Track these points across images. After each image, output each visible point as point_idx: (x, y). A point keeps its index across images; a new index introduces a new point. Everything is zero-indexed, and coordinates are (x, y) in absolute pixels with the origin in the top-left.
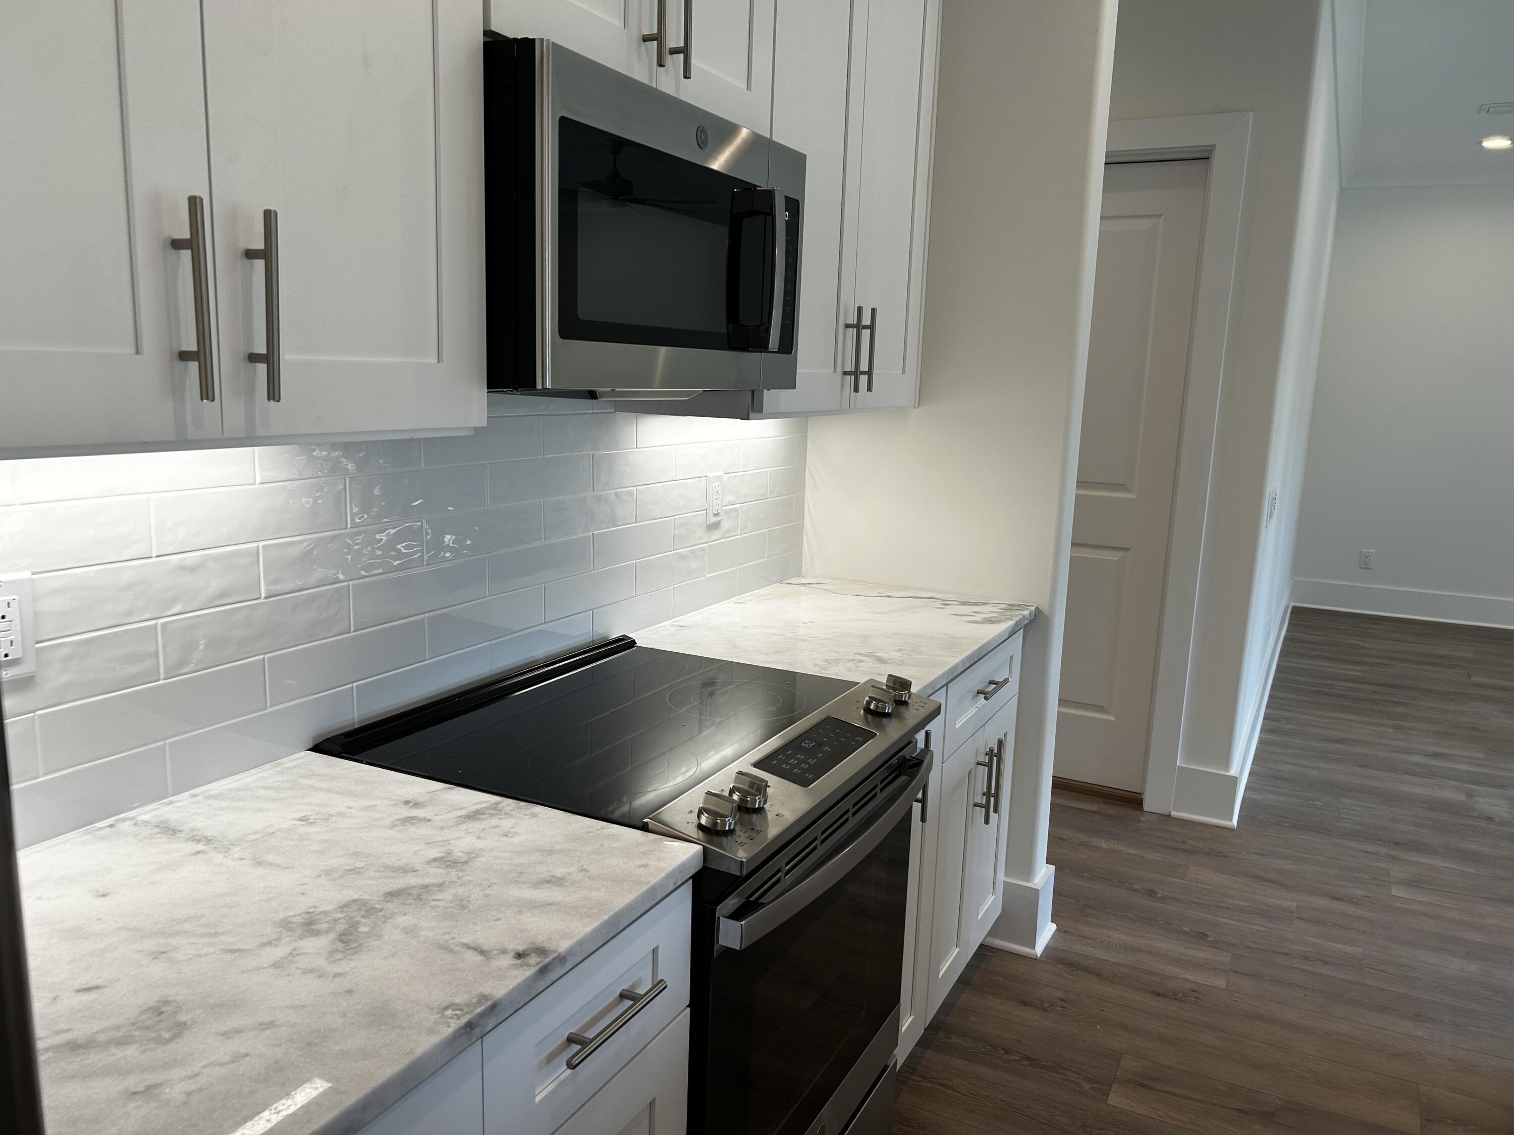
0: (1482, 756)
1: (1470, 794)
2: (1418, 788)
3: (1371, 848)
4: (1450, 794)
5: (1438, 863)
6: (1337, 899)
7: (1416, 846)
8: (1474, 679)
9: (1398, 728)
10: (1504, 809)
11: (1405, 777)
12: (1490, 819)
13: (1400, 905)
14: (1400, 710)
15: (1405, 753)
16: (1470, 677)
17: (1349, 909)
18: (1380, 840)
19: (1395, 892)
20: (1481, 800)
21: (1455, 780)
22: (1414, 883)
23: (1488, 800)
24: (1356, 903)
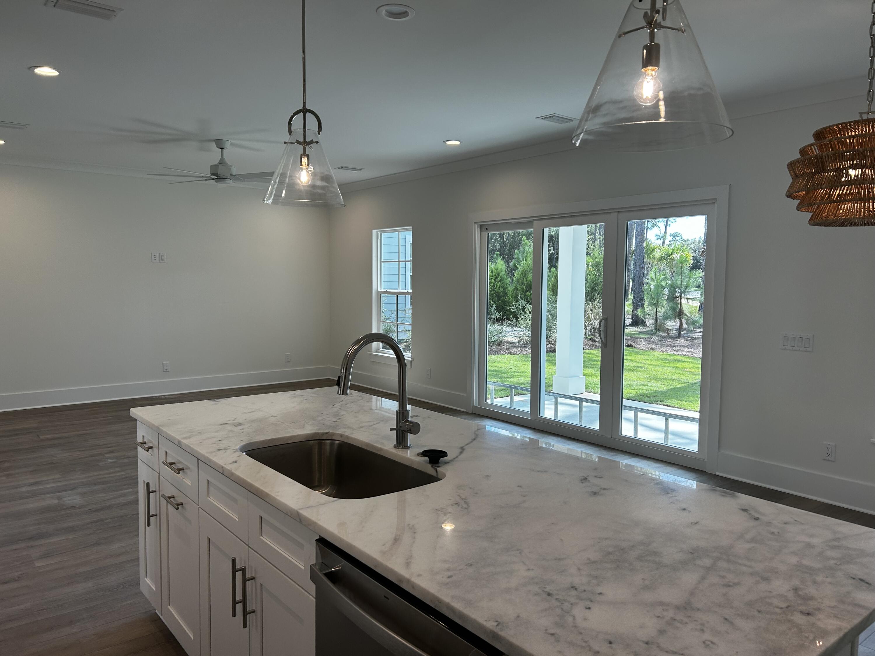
0: (58, 476)
1: (59, 498)
2: (33, 505)
3: (15, 547)
4: (50, 501)
5: (55, 539)
6: (6, 583)
7: (41, 536)
8: (42, 437)
9: (8, 476)
10: (79, 500)
11: (21, 501)
12: (74, 507)
13: (41, 571)
14: (6, 465)
15: (17, 488)
16: (39, 437)
17: (15, 585)
18: (20, 540)
19: (37, 564)
20: (65, 499)
21: (48, 493)
22: (46, 556)
23: (69, 498)
24: (18, 580)
